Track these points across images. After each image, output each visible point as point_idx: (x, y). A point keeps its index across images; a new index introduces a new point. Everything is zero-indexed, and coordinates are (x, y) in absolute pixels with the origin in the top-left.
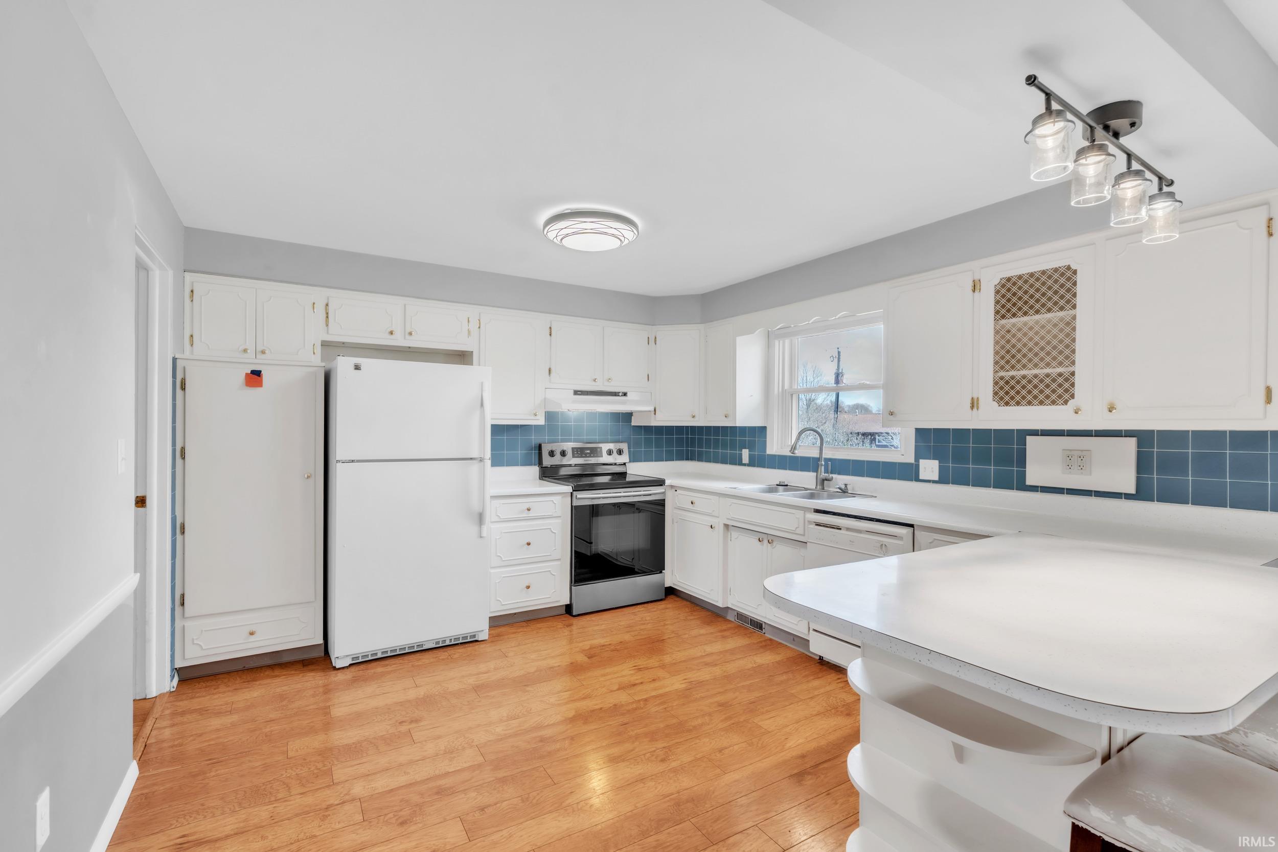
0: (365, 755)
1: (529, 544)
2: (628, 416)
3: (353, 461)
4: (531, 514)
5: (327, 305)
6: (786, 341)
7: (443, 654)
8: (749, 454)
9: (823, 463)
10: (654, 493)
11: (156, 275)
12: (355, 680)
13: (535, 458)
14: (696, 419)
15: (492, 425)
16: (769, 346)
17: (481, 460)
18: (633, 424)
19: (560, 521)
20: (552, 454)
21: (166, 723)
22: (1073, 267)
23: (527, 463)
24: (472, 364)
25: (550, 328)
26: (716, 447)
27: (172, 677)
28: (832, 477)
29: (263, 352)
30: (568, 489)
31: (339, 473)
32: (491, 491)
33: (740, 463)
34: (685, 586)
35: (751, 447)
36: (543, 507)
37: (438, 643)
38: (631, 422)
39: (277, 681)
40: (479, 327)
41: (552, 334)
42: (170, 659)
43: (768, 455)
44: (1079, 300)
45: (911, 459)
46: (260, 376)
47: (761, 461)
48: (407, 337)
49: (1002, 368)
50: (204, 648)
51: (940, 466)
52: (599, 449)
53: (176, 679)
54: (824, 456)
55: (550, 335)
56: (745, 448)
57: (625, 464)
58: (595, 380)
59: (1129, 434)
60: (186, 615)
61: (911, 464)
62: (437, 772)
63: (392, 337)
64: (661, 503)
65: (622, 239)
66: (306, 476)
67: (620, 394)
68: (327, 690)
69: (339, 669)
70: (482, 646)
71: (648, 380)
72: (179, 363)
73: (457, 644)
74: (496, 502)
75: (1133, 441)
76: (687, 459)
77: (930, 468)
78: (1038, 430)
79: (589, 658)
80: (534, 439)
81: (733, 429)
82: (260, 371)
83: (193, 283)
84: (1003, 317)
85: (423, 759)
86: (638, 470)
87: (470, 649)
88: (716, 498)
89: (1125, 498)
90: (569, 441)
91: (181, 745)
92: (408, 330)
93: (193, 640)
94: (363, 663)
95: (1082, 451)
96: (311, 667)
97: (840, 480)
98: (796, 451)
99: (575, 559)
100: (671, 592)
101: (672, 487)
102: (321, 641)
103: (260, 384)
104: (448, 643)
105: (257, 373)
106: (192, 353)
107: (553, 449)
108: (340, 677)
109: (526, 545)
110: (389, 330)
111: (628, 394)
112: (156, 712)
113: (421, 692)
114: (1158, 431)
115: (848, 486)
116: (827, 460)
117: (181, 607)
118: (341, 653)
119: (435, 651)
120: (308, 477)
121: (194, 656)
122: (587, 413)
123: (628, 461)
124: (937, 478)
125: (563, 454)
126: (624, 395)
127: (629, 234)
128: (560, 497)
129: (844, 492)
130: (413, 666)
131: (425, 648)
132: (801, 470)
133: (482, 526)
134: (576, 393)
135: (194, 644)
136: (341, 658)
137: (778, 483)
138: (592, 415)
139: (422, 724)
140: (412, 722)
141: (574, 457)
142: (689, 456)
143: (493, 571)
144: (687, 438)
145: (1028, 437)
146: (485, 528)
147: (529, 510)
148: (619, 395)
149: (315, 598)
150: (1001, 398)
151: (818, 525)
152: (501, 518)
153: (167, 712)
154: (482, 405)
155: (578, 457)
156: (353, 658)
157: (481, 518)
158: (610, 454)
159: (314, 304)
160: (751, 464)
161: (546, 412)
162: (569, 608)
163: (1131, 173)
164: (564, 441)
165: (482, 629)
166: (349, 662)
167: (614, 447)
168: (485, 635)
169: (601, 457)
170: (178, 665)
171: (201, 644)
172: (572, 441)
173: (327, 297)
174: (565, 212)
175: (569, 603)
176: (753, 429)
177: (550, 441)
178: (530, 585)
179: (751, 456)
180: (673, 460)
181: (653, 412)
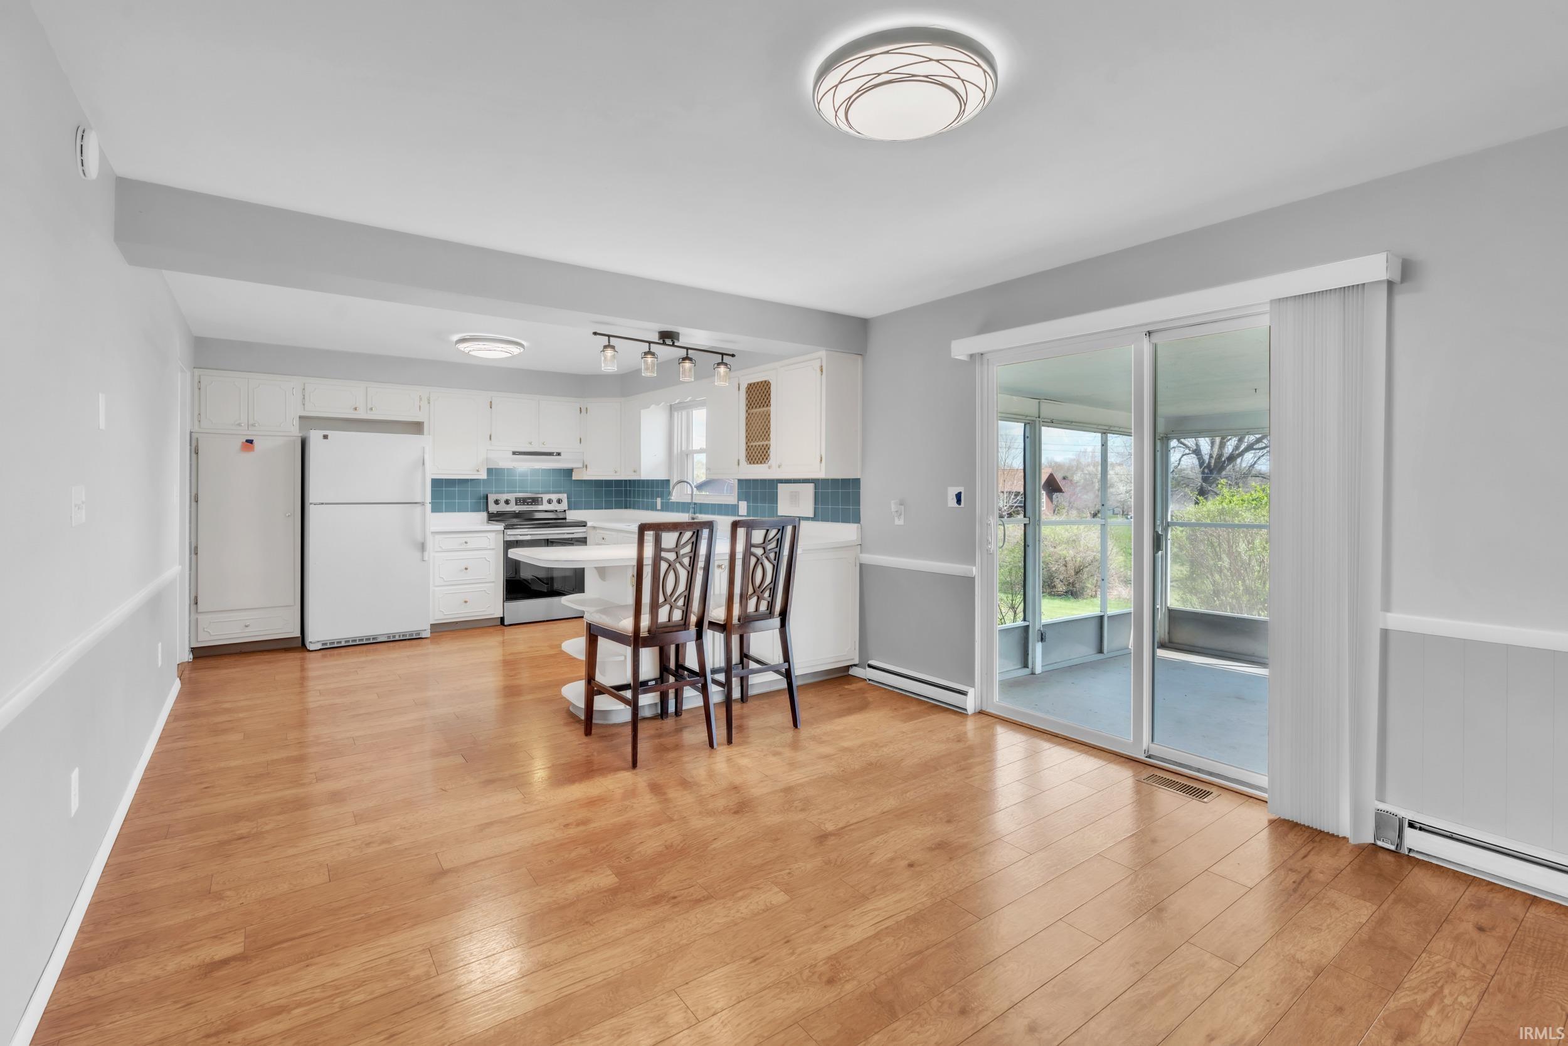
1: (466, 569)
2: (570, 472)
3: (322, 504)
4: (469, 546)
5: (304, 389)
6: (682, 414)
7: (393, 647)
9: (693, 506)
10: (575, 532)
12: (323, 658)
13: (482, 506)
14: (617, 474)
15: (432, 479)
16: (671, 416)
17: (423, 504)
18: (574, 478)
19: (493, 551)
20: (497, 502)
22: (770, 382)
23: (476, 509)
24: (423, 435)
25: (491, 402)
26: (643, 497)
27: (190, 653)
29: (253, 425)
30: (500, 527)
31: (312, 512)
32: (431, 527)
33: (656, 511)
35: (662, 497)
36: (476, 541)
37: (389, 637)
38: (572, 477)
40: (429, 402)
41: (493, 407)
42: (188, 639)
43: (671, 502)
44: (772, 402)
45: (736, 503)
46: (252, 444)
47: (667, 507)
48: (369, 411)
49: (749, 440)
50: (211, 634)
52: (540, 499)
53: (191, 656)
55: (491, 407)
57: (565, 511)
58: (529, 443)
59: (809, 481)
60: (199, 611)
63: (356, 412)
64: (583, 540)
65: (511, 352)
66: (287, 515)
67: (555, 454)
69: (312, 651)
70: (424, 641)
71: (581, 442)
72: (193, 435)
73: (405, 639)
74: (438, 537)
75: (812, 485)
76: (625, 507)
77: (743, 507)
78: (783, 479)
80: (482, 490)
82: (253, 440)
83: (200, 376)
86: (573, 516)
87: (414, 642)
88: (618, 534)
89: (811, 521)
90: (514, 492)
92: (369, 407)
93: (204, 629)
94: (331, 648)
95: (796, 492)
96: (291, 651)
99: (507, 582)
101: (594, 528)
102: (299, 635)
103: (252, 449)
104: (397, 638)
105: (250, 442)
106: (200, 427)
107: (498, 498)
108: (313, 655)
109: (464, 570)
110: (353, 407)
111: (562, 454)
112: (185, 668)
114: (821, 479)
117: (195, 606)
118: (316, 636)
119: (387, 643)
120: (289, 516)
121: (206, 639)
122: (529, 469)
123: (567, 508)
124: (746, 514)
125: (507, 502)
128: (495, 534)
130: (368, 649)
131: (379, 640)
134: (514, 453)
135: (204, 631)
136: (314, 645)
138: (535, 472)
141: (516, 504)
142: (626, 505)
143: (437, 589)
144: (626, 491)
145: (779, 485)
146: (426, 554)
147: (466, 543)
148: (553, 455)
149: (295, 603)
150: (748, 459)
152: (444, 548)
153: (190, 669)
154: (424, 464)
155: (520, 505)
156: (323, 644)
157: (423, 547)
158: (550, 503)
159: (294, 390)
160: (662, 510)
161: (488, 469)
162: (502, 619)
163: (686, 358)
164: (509, 492)
165: (425, 630)
166: (319, 646)
167: (554, 497)
168: (427, 634)
169: (542, 504)
170: (194, 645)
171: (209, 631)
172: (516, 493)
173: (304, 384)
174: (466, 337)
175: (502, 616)
176: (662, 481)
177: (497, 492)
178: (468, 600)
179: (662, 503)
180: (611, 508)
181: (585, 468)
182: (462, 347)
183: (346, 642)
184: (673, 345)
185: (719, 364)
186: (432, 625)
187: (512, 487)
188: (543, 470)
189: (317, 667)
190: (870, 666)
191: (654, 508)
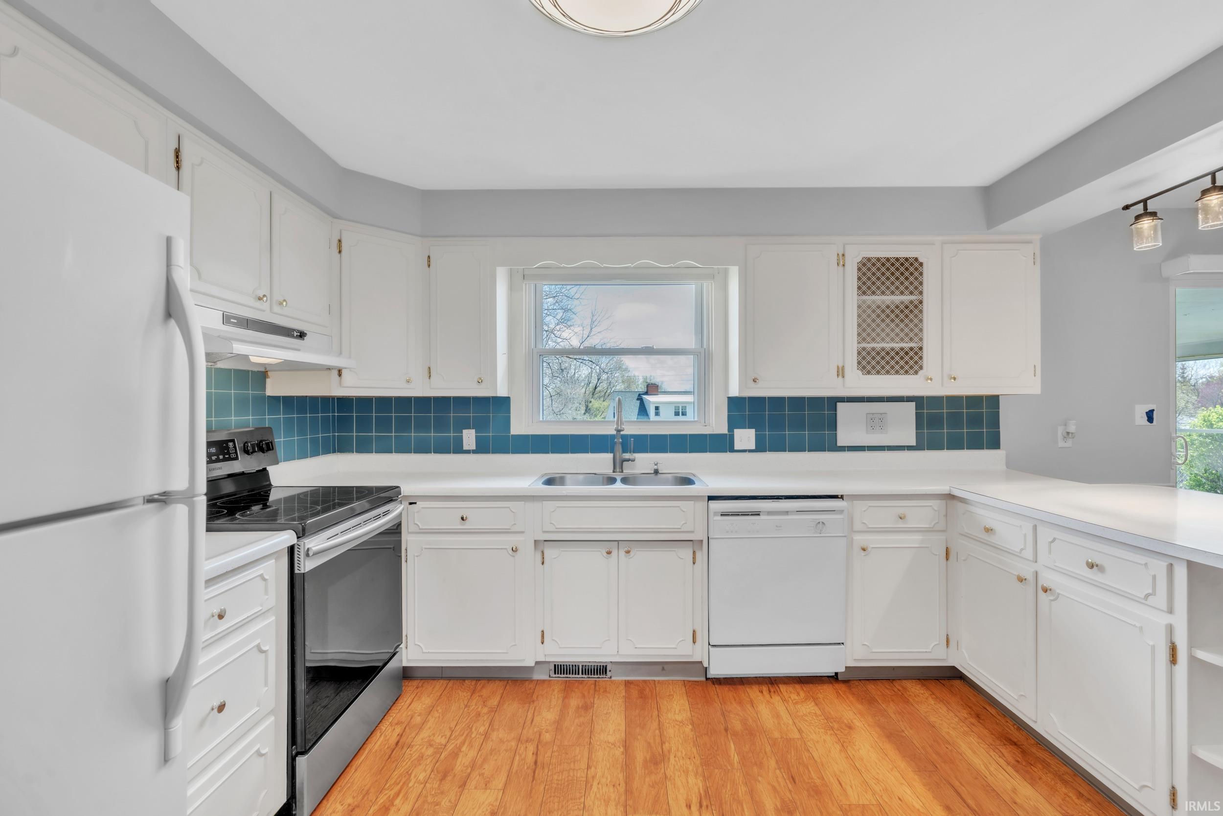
2: (262, 377)
8: (476, 436)
9: (620, 440)
18: (269, 393)
22: (921, 260)
28: (635, 457)
35: (480, 426)
38: (265, 389)
43: (512, 435)
45: (725, 431)
47: (500, 444)
49: (864, 340)
51: (756, 435)
52: (231, 444)
56: (469, 428)
58: (260, 299)
59: (909, 399)
61: (725, 435)
67: (296, 334)
75: (913, 405)
77: (745, 437)
84: (864, 293)
95: (881, 414)
101: (407, 498)
115: (658, 466)
124: (753, 448)
126: (301, 336)
132: (573, 452)
134: (228, 319)
148: (293, 336)
150: (864, 368)
158: (250, 453)
160: (482, 450)
169: (237, 459)
191: (458, 449)
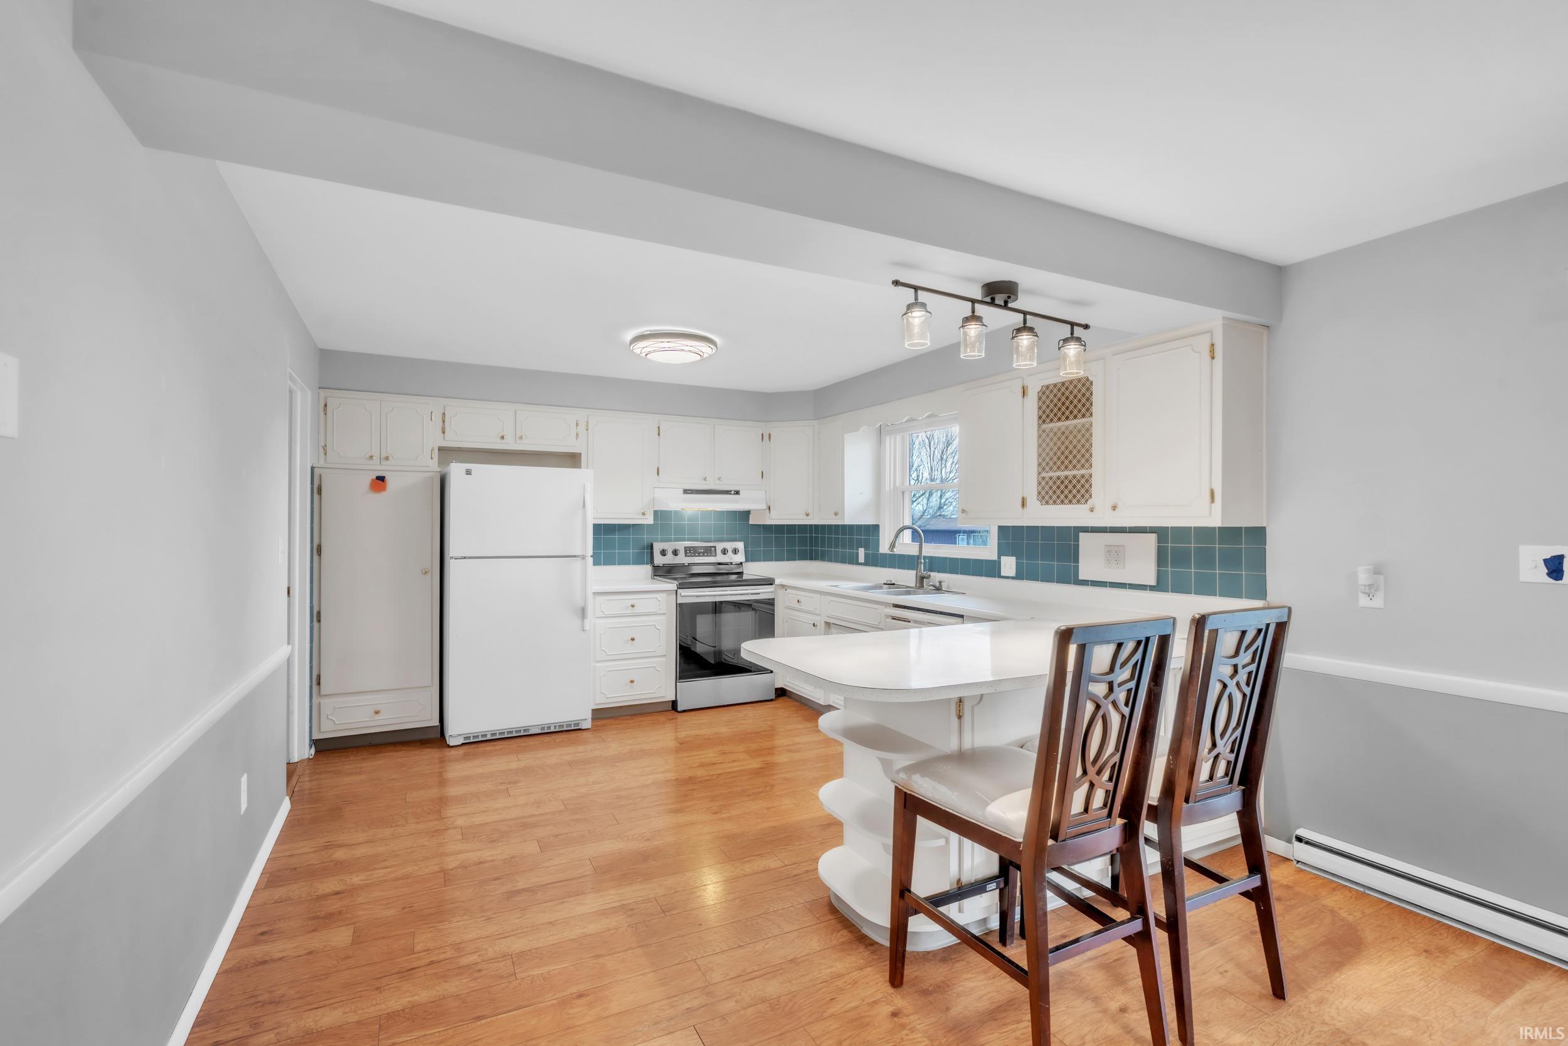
0: (468, 802)
1: (633, 639)
2: (746, 514)
3: (465, 558)
4: (636, 610)
5: (444, 413)
6: (897, 437)
7: (546, 739)
8: (864, 553)
9: (923, 561)
10: (764, 592)
11: (299, 396)
12: (466, 757)
13: (646, 557)
14: (811, 517)
15: (594, 524)
16: (880, 442)
17: (584, 557)
18: (751, 523)
19: (665, 618)
20: (663, 553)
21: (307, 779)
22: (1091, 379)
23: (638, 561)
24: (580, 468)
25: (659, 427)
26: (837, 546)
27: (311, 747)
28: (930, 575)
29: (387, 458)
30: (672, 586)
31: (452, 567)
32: (593, 587)
33: (858, 564)
34: (797, 688)
35: (866, 548)
36: (646, 604)
37: (543, 728)
38: (748, 520)
39: (399, 754)
40: (587, 429)
41: (661, 434)
42: (308, 730)
43: (880, 554)
44: (1094, 409)
45: (995, 558)
46: (383, 481)
47: (875, 560)
48: (518, 440)
49: (1046, 468)
50: (337, 723)
51: (1017, 562)
52: (713, 548)
53: (313, 751)
54: (924, 554)
55: (659, 435)
56: (861, 548)
57: (741, 563)
58: (705, 479)
60: (323, 692)
61: (994, 561)
62: (525, 814)
63: (504, 441)
64: (771, 603)
65: (701, 354)
66: (424, 571)
67: (733, 493)
68: (442, 761)
69: (453, 747)
70: (585, 734)
71: (762, 477)
72: (316, 470)
73: (562, 731)
74: (600, 599)
75: (1153, 536)
76: (811, 559)
77: (1009, 565)
78: (1088, 527)
79: (681, 744)
80: (646, 538)
81: (844, 527)
82: (384, 477)
83: (326, 398)
84: (1044, 422)
85: (515, 806)
86: (754, 570)
87: (573, 735)
88: (818, 596)
89: (1150, 590)
90: (684, 540)
91: (319, 792)
92: (519, 435)
93: (327, 715)
94: (476, 744)
95: (1118, 546)
96: (428, 745)
97: (936, 577)
98: (895, 550)
99: (680, 656)
100: (781, 693)
101: (783, 586)
102: (437, 723)
103: (383, 488)
104: (552, 729)
105: (381, 479)
106: (326, 461)
107: (665, 548)
108: (453, 752)
109: (631, 641)
110: (500, 435)
111: (740, 493)
112: (299, 771)
113: (522, 764)
114: (1171, 527)
115: (942, 584)
116: (925, 557)
117: (318, 686)
118: (456, 731)
119: (540, 736)
120: (426, 572)
121: (330, 729)
122: (701, 511)
123: (744, 560)
124: (1014, 575)
125: (675, 553)
126: (737, 494)
127: (706, 349)
128: (665, 595)
129: (938, 589)
130: (518, 746)
131: (531, 732)
132: (902, 568)
133: (585, 620)
134: (686, 491)
135: (328, 719)
136: (455, 737)
137: (885, 582)
138: (706, 514)
139: (519, 785)
140: (510, 783)
141: (686, 556)
142: (812, 556)
143: (597, 665)
144: (811, 537)
145: (1081, 534)
146: (587, 622)
147: (633, 607)
148: (731, 494)
149: (432, 684)
150: (1043, 498)
151: (894, 618)
152: (605, 613)
153: (307, 772)
154: (583, 506)
155: (691, 556)
156: (465, 738)
157: (583, 613)
158: (725, 554)
159: (433, 414)
160: (866, 564)
161: (654, 511)
162: (674, 704)
163: (1025, 328)
164: (677, 540)
165: (586, 719)
166: (461, 741)
167: (729, 546)
168: (587, 724)
169: (716, 556)
170: (316, 736)
171: (335, 719)
172: (685, 541)
173: (444, 407)
174: (646, 333)
175: (674, 699)
176: (867, 527)
177: (663, 540)
178: (634, 679)
179: (866, 555)
180: (795, 560)
181: (768, 511)
182: (640, 347)
183: (492, 735)
184: (1005, 306)
185: (1066, 340)
186: (594, 711)
187: (680, 533)
188: (716, 512)
189: (458, 769)
190: (1299, 839)
191: (854, 561)
